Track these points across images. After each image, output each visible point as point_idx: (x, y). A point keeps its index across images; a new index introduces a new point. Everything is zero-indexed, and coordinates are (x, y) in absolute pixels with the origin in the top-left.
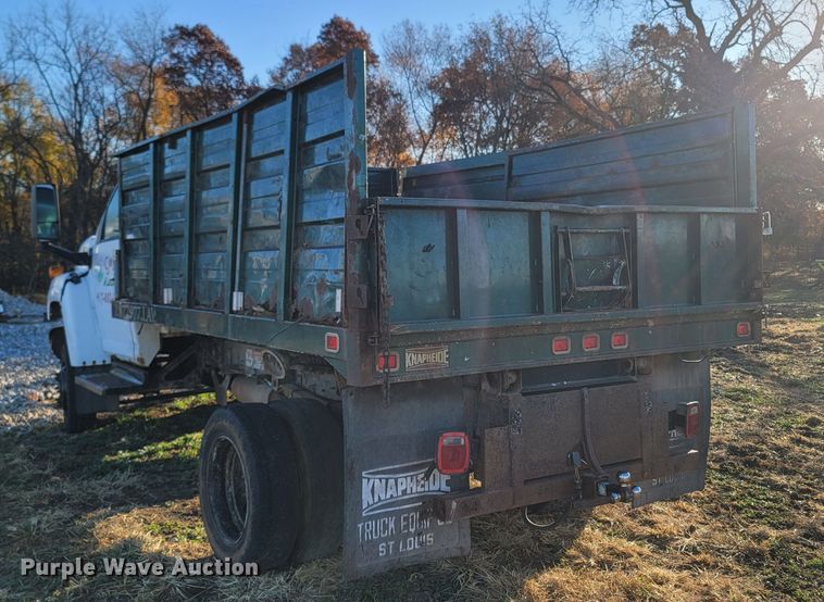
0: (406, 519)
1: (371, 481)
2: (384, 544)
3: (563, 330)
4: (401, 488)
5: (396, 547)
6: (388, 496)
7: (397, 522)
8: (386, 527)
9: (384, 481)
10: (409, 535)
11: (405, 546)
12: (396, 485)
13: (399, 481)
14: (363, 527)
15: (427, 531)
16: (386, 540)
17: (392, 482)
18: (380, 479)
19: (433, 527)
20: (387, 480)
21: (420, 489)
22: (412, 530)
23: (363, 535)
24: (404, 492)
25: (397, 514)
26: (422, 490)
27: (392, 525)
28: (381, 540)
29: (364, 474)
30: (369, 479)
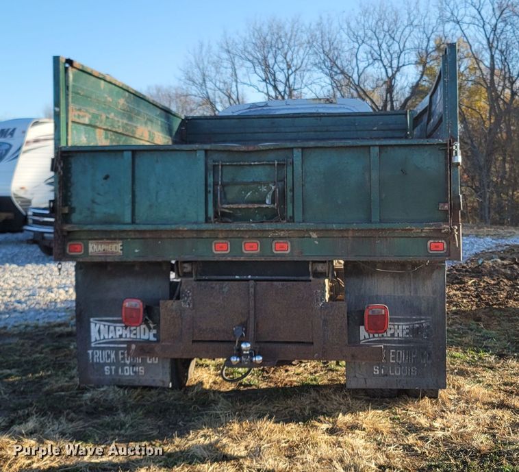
0: (122, 354)
1: (98, 325)
2: (108, 367)
3: (220, 236)
4: (118, 333)
5: (116, 371)
6: (110, 337)
7: (117, 355)
8: (109, 356)
9: (107, 327)
10: (125, 364)
11: (123, 371)
12: (115, 330)
13: (117, 328)
14: (92, 353)
15: (139, 365)
16: (110, 364)
17: (112, 328)
18: (104, 325)
19: (144, 363)
20: (109, 326)
21: (132, 336)
22: (128, 362)
23: (93, 358)
24: (121, 336)
25: (117, 349)
26: (135, 337)
27: (113, 356)
28: (105, 364)
29: (92, 320)
30: (96, 324)
